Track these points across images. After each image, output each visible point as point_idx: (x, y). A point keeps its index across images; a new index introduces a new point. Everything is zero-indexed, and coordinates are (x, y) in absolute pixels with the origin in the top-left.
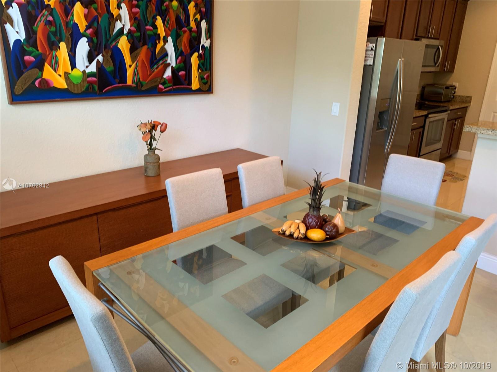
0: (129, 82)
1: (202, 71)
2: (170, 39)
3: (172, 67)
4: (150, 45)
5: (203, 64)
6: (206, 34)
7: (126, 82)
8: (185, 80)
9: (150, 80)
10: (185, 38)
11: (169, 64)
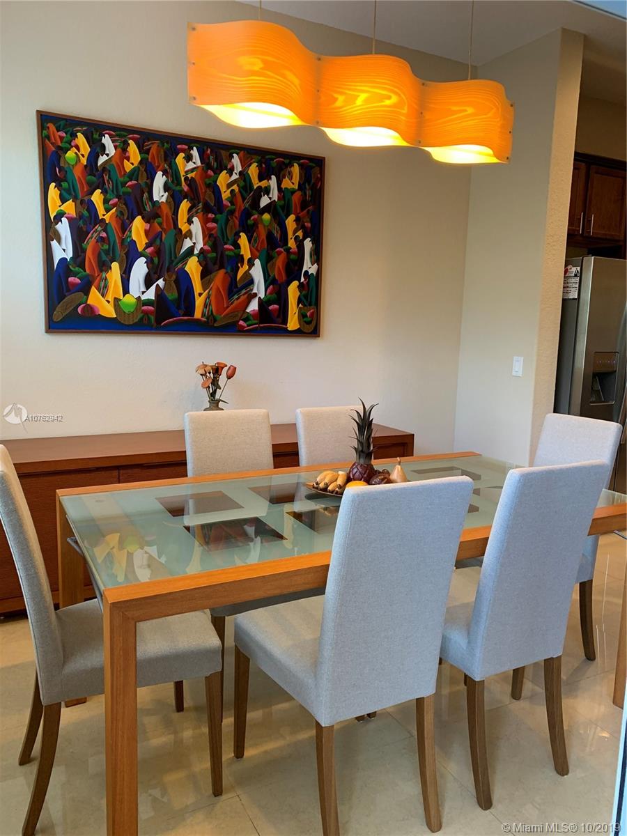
0: (198, 315)
1: (304, 305)
2: (257, 262)
3: (260, 298)
4: (229, 269)
5: (306, 297)
6: (311, 256)
7: (192, 314)
8: (278, 316)
9: (227, 315)
10: (280, 262)
11: (255, 295)
